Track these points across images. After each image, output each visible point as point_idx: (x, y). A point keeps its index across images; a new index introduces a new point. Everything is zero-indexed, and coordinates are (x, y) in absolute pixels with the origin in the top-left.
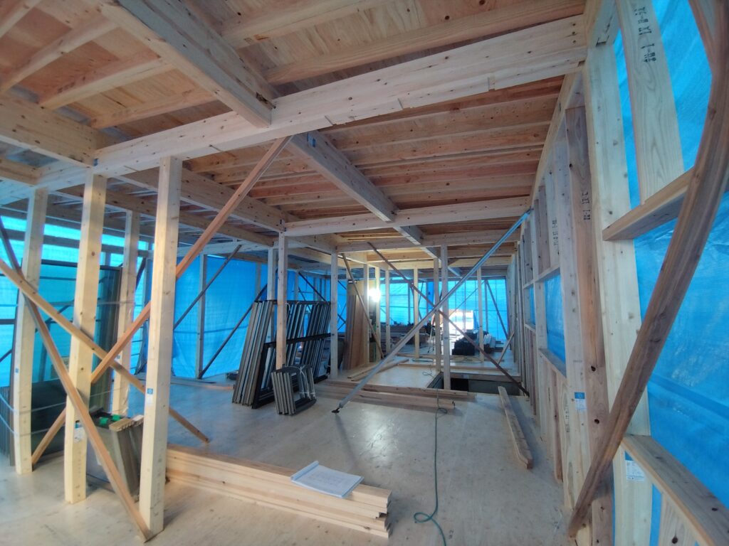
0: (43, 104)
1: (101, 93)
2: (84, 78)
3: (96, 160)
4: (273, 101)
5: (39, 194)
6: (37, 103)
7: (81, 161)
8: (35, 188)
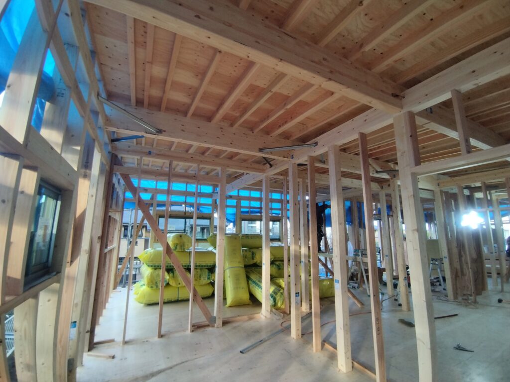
0: (272, 135)
1: (299, 123)
2: (292, 118)
3: (293, 156)
4: (402, 94)
5: (266, 177)
6: (269, 135)
7: (287, 158)
8: (265, 174)
